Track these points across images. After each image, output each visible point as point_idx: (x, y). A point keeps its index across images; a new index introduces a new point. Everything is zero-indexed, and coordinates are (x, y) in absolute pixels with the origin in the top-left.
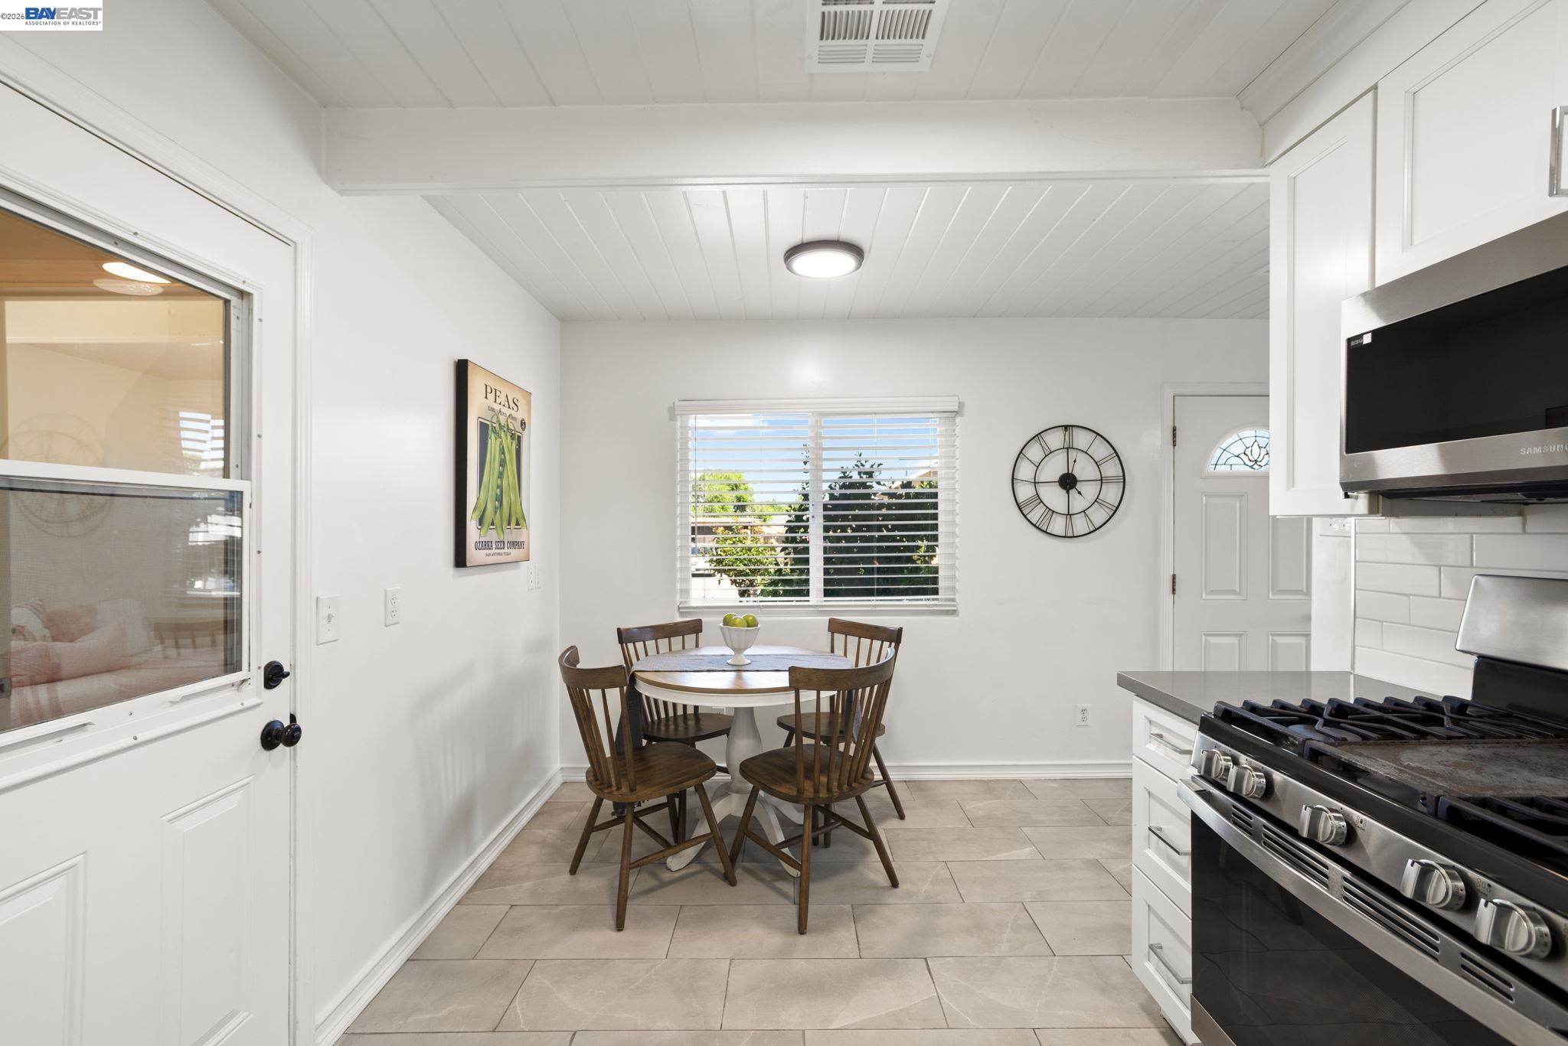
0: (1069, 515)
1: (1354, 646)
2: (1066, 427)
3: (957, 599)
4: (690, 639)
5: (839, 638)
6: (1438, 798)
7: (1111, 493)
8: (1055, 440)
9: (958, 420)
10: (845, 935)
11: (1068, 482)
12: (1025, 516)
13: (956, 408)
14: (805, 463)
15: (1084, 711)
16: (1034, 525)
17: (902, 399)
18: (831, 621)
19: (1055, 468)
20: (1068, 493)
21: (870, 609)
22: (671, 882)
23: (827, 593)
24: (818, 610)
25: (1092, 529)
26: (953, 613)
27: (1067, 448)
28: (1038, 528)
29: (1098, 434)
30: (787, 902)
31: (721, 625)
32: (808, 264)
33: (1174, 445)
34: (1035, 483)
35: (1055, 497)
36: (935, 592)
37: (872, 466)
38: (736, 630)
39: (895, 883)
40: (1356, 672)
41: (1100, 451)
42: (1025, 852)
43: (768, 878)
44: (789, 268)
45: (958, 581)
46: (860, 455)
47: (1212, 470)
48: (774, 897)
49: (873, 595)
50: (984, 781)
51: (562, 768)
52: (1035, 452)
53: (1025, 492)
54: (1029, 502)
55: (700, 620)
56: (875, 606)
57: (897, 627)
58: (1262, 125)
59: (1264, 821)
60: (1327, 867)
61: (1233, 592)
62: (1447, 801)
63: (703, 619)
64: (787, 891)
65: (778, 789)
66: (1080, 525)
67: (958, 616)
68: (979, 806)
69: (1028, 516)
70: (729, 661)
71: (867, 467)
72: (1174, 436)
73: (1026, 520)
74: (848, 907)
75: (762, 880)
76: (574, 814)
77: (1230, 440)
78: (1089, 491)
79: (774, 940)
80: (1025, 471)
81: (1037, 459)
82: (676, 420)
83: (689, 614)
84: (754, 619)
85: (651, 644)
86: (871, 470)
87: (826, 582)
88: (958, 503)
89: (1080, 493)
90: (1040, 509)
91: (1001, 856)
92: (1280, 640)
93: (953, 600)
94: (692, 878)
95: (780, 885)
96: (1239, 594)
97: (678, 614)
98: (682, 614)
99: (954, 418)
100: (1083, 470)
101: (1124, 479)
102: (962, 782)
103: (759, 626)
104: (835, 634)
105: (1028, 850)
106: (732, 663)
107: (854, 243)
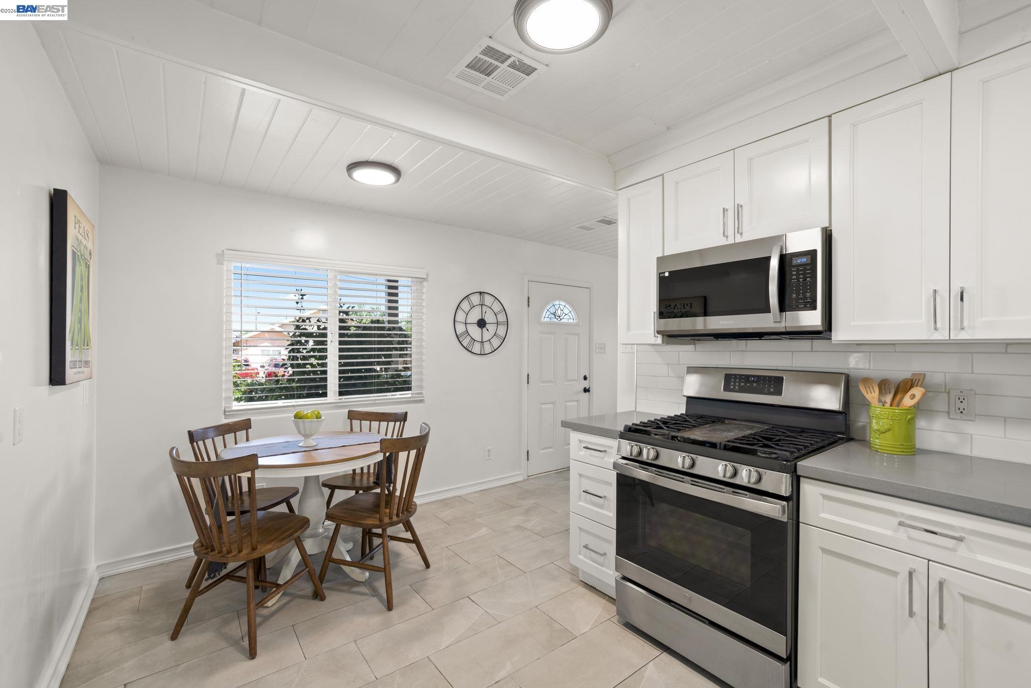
0: (482, 342)
1: (636, 399)
2: (481, 293)
3: (424, 393)
4: (241, 434)
5: (356, 423)
6: (720, 443)
7: (501, 331)
8: (475, 299)
9: (425, 284)
10: (417, 601)
11: (482, 324)
12: (460, 343)
13: (425, 276)
14: (297, 303)
15: (489, 451)
16: (465, 348)
17: (391, 267)
18: (349, 412)
19: (475, 316)
20: (482, 329)
21: (372, 402)
22: (272, 614)
23: (341, 394)
24: (336, 406)
25: (493, 350)
26: (421, 401)
27: (482, 305)
28: (467, 349)
29: (496, 298)
30: (368, 597)
31: (293, 419)
32: (363, 176)
33: (528, 307)
34: (466, 323)
35: (475, 331)
36: (409, 389)
37: (348, 308)
38: (309, 421)
39: (427, 565)
40: (637, 410)
41: (497, 307)
42: (484, 531)
43: (345, 588)
44: (350, 176)
45: (424, 381)
46: (340, 300)
47: (543, 320)
48: (359, 597)
49: (372, 393)
50: (440, 501)
51: (98, 566)
52: (465, 306)
53: (461, 329)
54: (462, 334)
55: (250, 419)
56: (376, 400)
57: (404, 411)
58: (615, 172)
59: (655, 469)
60: (684, 479)
61: (551, 382)
62: (723, 443)
63: (252, 419)
64: (363, 591)
65: (366, 522)
66: (488, 348)
67: (424, 403)
68: (447, 514)
69: (462, 343)
70: (299, 445)
71: (344, 308)
72: (528, 301)
73: (460, 345)
74: (408, 587)
75: (342, 591)
76: (136, 598)
77: (549, 306)
78: (491, 328)
79: (375, 620)
80: (461, 317)
81: (467, 311)
82: (223, 264)
83: (233, 416)
84: (319, 413)
85: (219, 440)
86: (347, 310)
87: (340, 386)
88: (424, 334)
89: (488, 330)
90: (468, 339)
91: (474, 536)
92: (568, 404)
93: (421, 393)
94: (288, 606)
95: (355, 589)
96: (553, 383)
97: (223, 416)
98: (226, 416)
99: (421, 283)
100: (489, 318)
101: (508, 323)
102: (428, 503)
103: (323, 418)
104: (353, 420)
105: (484, 529)
106: (304, 445)
107: (396, 167)
